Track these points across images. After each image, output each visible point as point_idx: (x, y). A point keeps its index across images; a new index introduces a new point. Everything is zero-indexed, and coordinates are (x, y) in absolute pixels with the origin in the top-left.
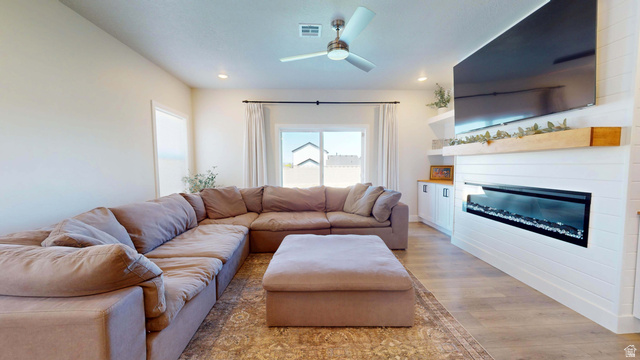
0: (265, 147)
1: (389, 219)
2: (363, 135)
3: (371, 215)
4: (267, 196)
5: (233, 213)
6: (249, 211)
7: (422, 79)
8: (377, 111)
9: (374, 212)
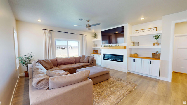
0: (51, 46)
1: (93, 63)
2: (79, 42)
3: (88, 62)
4: (59, 61)
5: (51, 67)
6: (54, 66)
7: (93, 31)
8: (82, 37)
9: (89, 61)
